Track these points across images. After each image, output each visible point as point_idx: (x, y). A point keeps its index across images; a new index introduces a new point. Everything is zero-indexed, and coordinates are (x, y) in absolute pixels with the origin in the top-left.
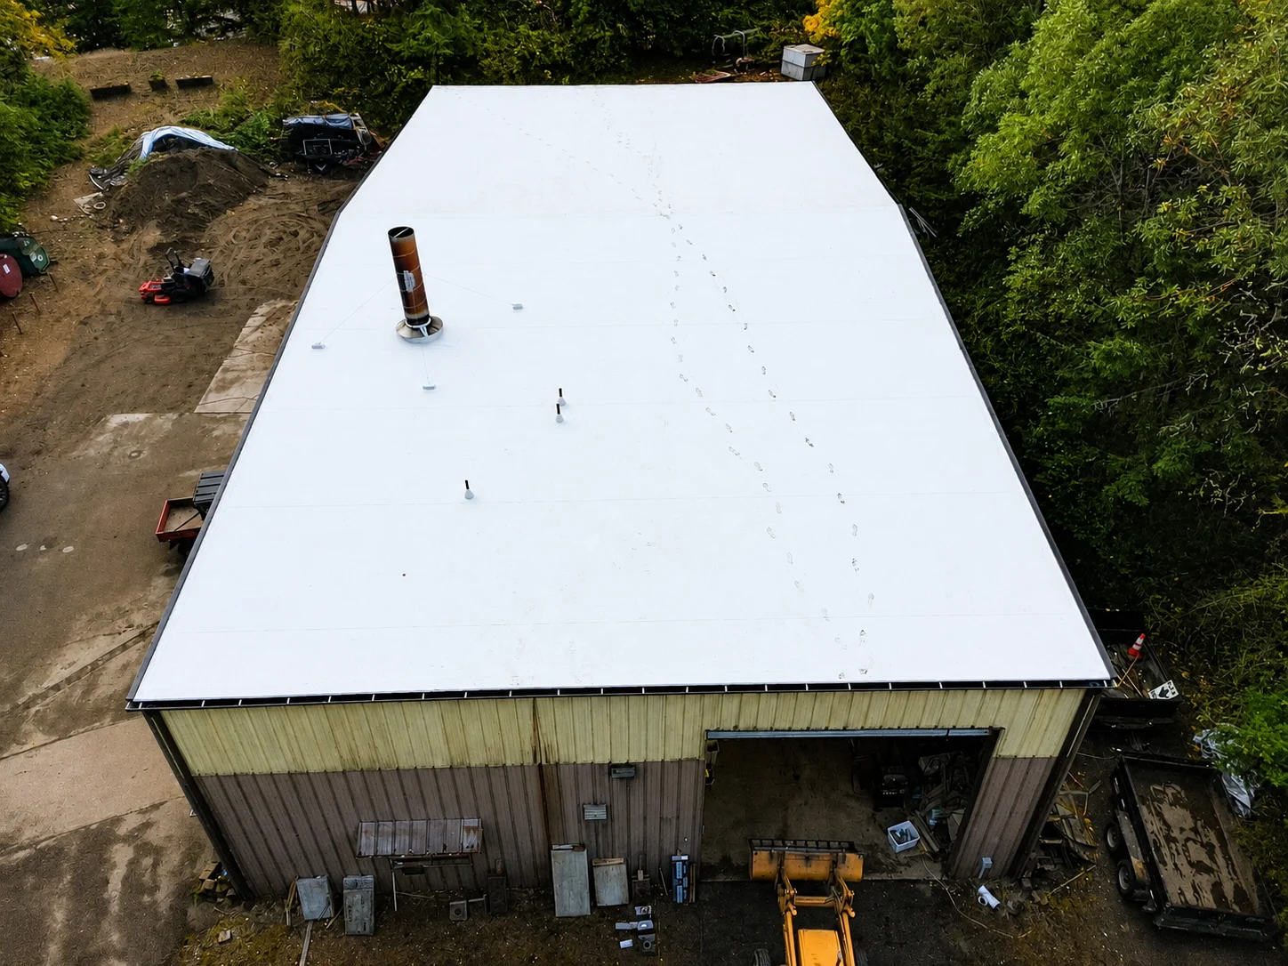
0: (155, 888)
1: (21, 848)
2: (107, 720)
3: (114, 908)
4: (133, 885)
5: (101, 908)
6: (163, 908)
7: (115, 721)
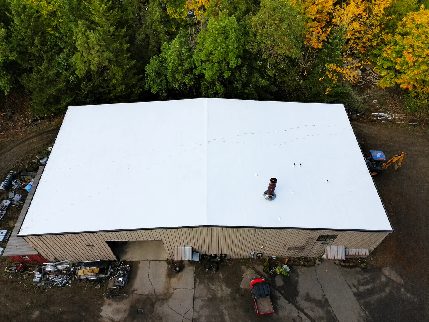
0: (366, 278)
1: (365, 313)
2: (330, 308)
3: (372, 285)
4: (367, 283)
5: (373, 288)
6: (369, 274)
7: (329, 306)
